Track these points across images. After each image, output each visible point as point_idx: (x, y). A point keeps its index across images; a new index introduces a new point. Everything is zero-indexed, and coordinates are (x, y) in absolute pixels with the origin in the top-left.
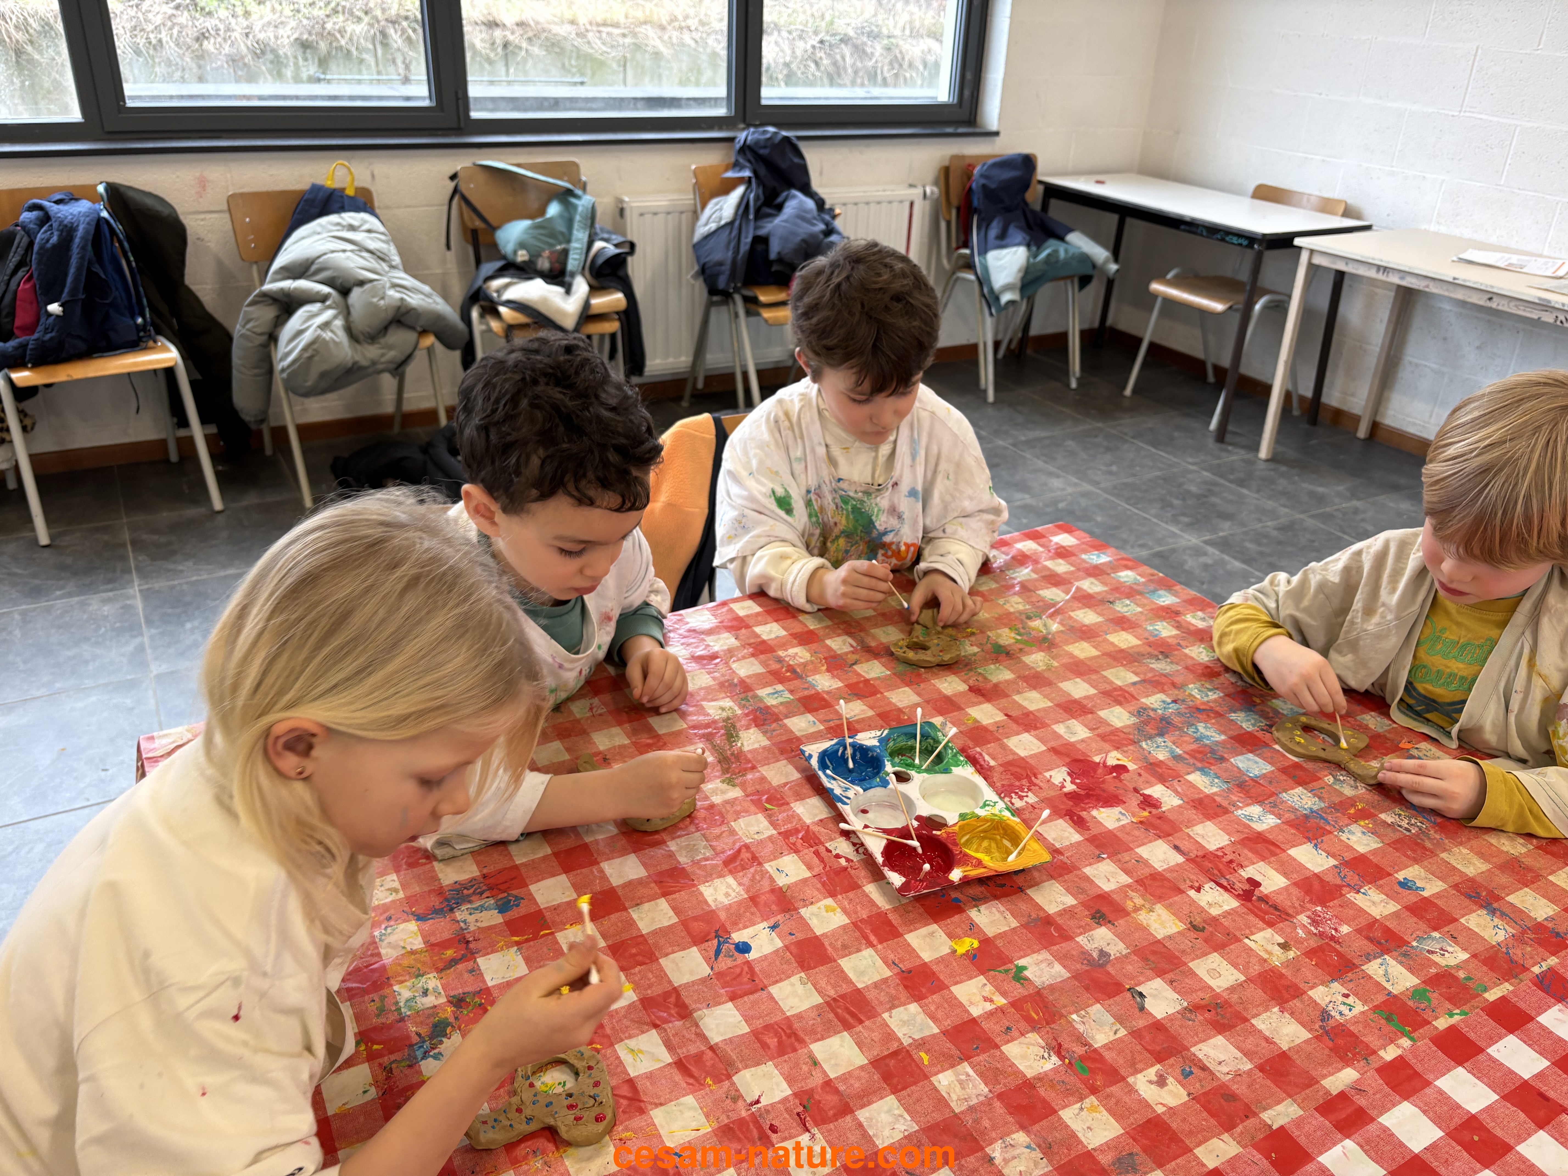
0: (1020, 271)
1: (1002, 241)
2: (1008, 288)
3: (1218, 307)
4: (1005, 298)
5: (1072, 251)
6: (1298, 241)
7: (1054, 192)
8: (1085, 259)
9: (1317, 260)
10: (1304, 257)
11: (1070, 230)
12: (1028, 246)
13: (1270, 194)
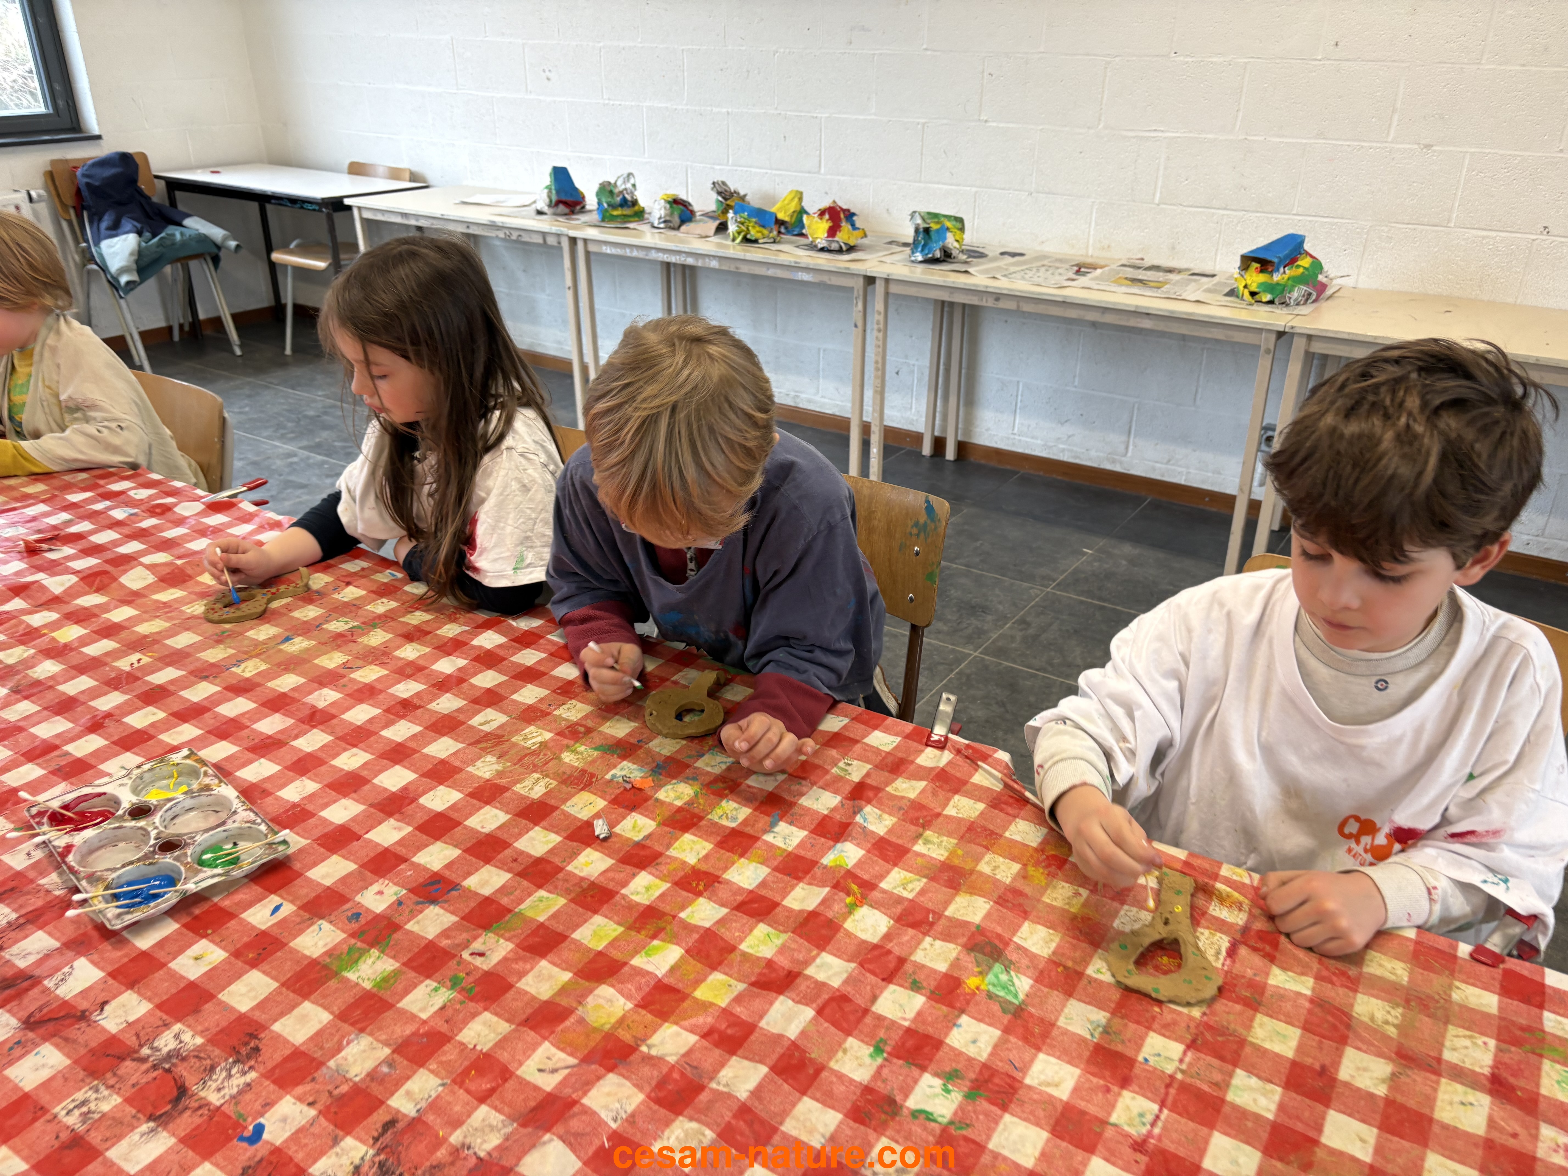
0: (131, 254)
1: (115, 229)
2: (123, 270)
3: (321, 265)
4: (124, 279)
5: (187, 233)
6: (347, 202)
7: (174, 185)
8: (204, 239)
9: (367, 215)
10: (356, 212)
11: (188, 216)
12: (140, 233)
13: (357, 169)
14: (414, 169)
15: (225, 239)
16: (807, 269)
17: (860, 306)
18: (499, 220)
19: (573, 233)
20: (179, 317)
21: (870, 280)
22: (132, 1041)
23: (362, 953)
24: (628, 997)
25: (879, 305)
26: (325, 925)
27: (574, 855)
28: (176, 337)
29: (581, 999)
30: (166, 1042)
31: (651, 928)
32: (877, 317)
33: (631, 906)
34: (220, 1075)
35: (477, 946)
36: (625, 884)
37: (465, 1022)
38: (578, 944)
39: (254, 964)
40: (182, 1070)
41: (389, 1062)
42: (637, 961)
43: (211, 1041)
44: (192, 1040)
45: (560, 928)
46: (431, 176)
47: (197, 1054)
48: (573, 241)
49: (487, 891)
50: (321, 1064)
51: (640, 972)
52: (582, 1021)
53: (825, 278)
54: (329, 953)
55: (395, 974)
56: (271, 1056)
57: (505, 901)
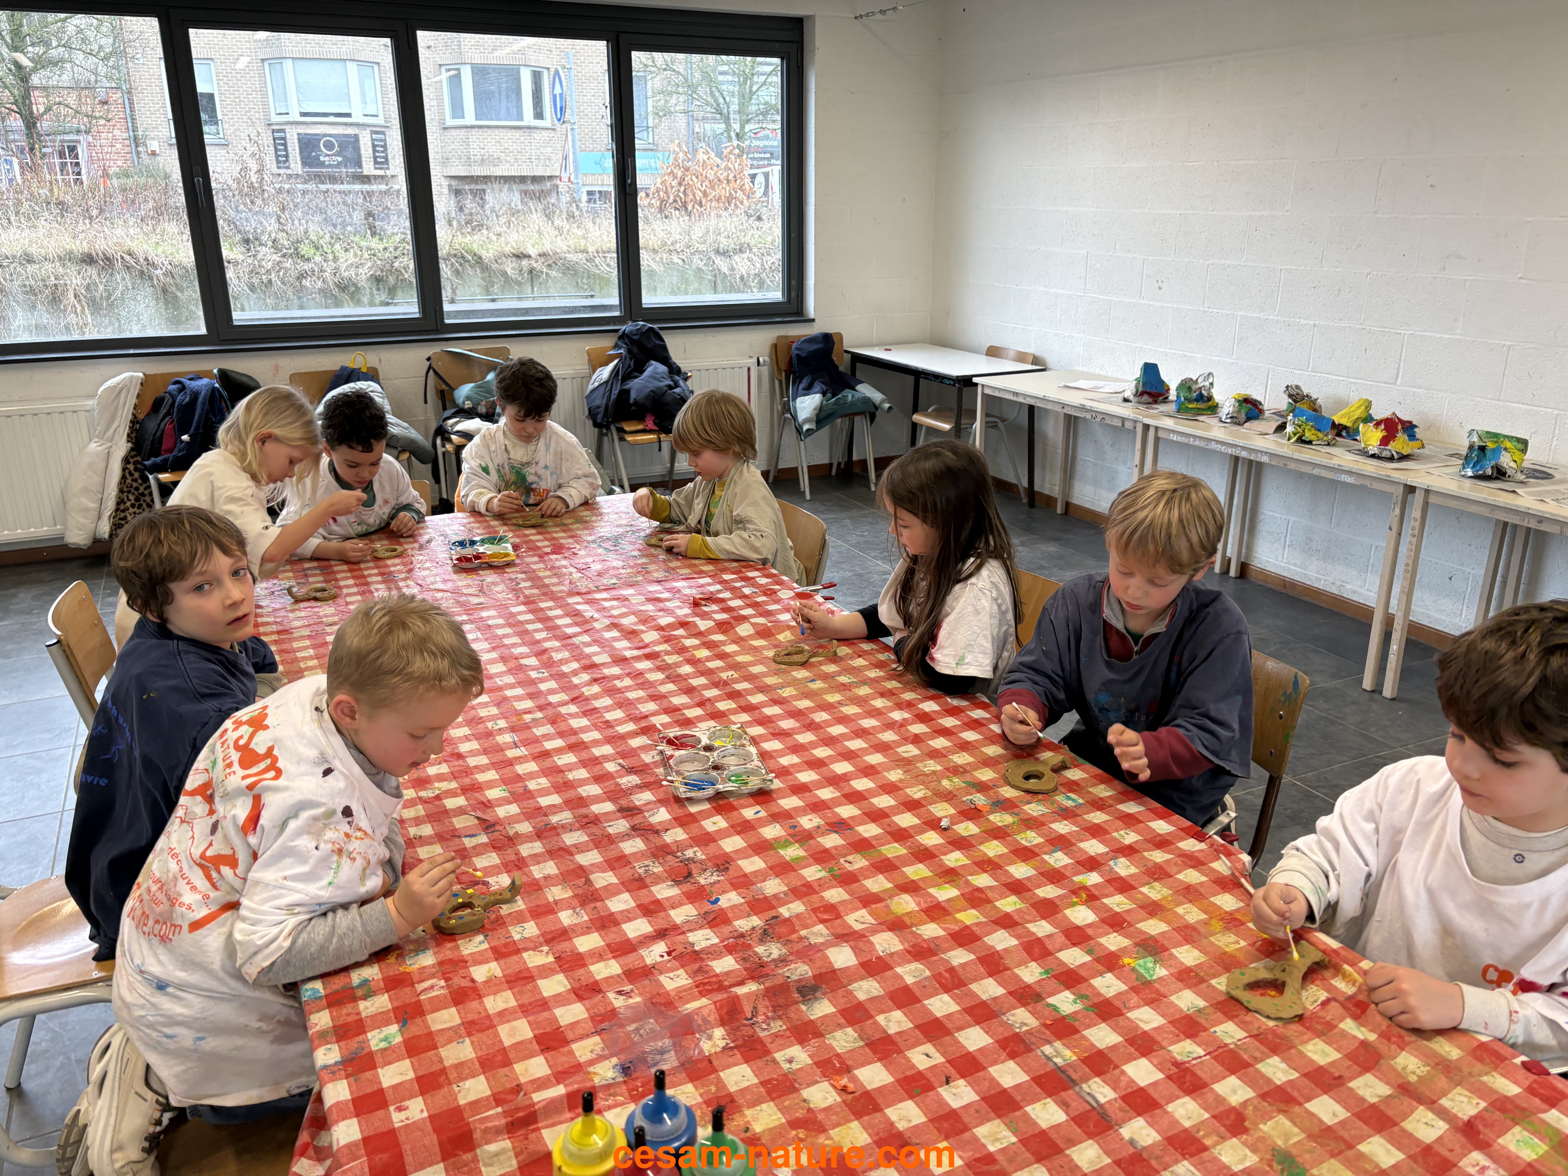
3: (947, 427)
6: (975, 380)
7: (857, 359)
9: (987, 391)
10: (980, 388)
13: (993, 352)
14: (1037, 354)
15: (882, 401)
16: (1350, 473)
17: (1397, 511)
18: (1088, 404)
19: (1147, 421)
20: (839, 457)
21: (1411, 489)
22: (674, 848)
23: (791, 844)
24: (918, 904)
25: (1415, 512)
26: (778, 826)
27: (923, 832)
28: (834, 473)
29: (891, 897)
30: (689, 853)
31: (948, 879)
32: (1412, 523)
33: (942, 864)
34: (708, 873)
35: (850, 858)
36: (945, 854)
37: (828, 888)
38: (904, 873)
39: (738, 833)
40: (692, 866)
41: (785, 894)
42: (931, 891)
43: (709, 859)
44: (700, 856)
45: (898, 864)
46: (1051, 360)
47: (701, 862)
48: (1146, 427)
49: (866, 835)
50: (754, 884)
51: (931, 896)
52: (887, 906)
53: (1367, 483)
54: (775, 839)
55: (803, 858)
56: (732, 872)
57: (874, 842)
